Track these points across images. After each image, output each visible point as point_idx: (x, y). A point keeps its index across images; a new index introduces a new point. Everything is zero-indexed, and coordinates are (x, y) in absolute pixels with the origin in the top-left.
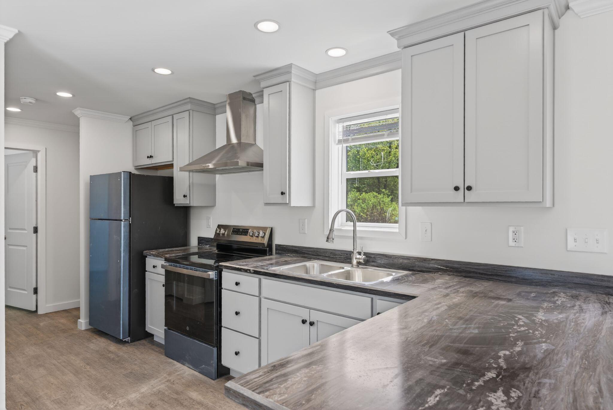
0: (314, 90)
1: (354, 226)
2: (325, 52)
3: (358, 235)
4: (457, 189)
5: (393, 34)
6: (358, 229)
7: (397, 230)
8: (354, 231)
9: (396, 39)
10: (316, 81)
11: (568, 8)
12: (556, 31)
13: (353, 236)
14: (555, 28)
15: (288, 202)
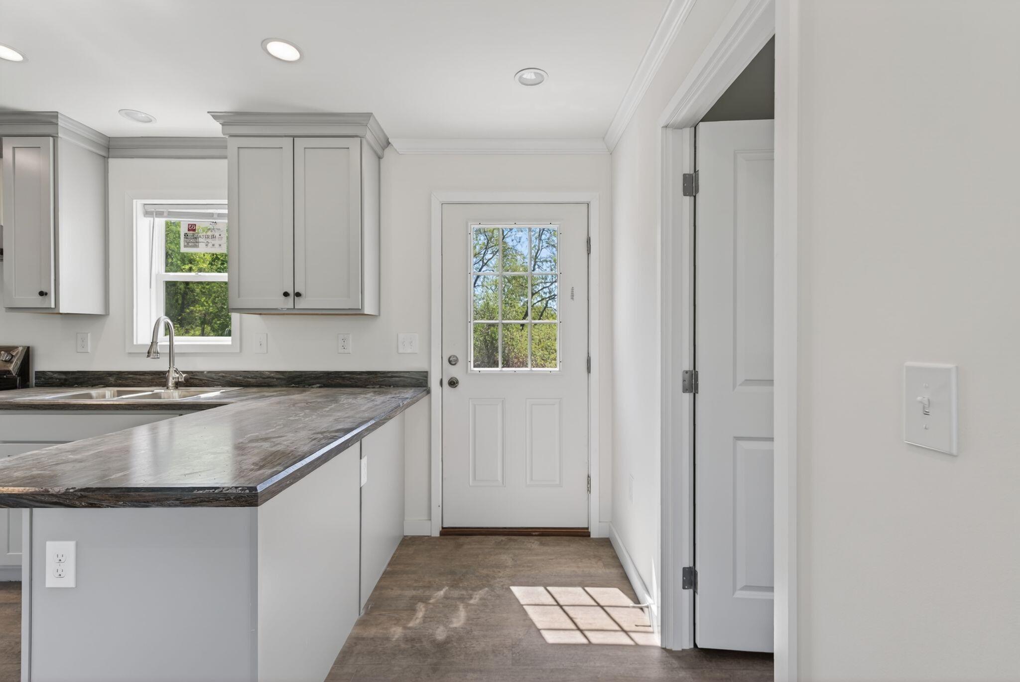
0: (105, 158)
1: (171, 340)
2: (119, 110)
3: (176, 350)
4: (286, 294)
5: (216, 116)
6: (175, 343)
7: (230, 343)
8: (171, 346)
9: (220, 123)
10: (109, 146)
11: (389, 143)
12: (382, 161)
13: (169, 352)
14: (380, 158)
15: (53, 306)
